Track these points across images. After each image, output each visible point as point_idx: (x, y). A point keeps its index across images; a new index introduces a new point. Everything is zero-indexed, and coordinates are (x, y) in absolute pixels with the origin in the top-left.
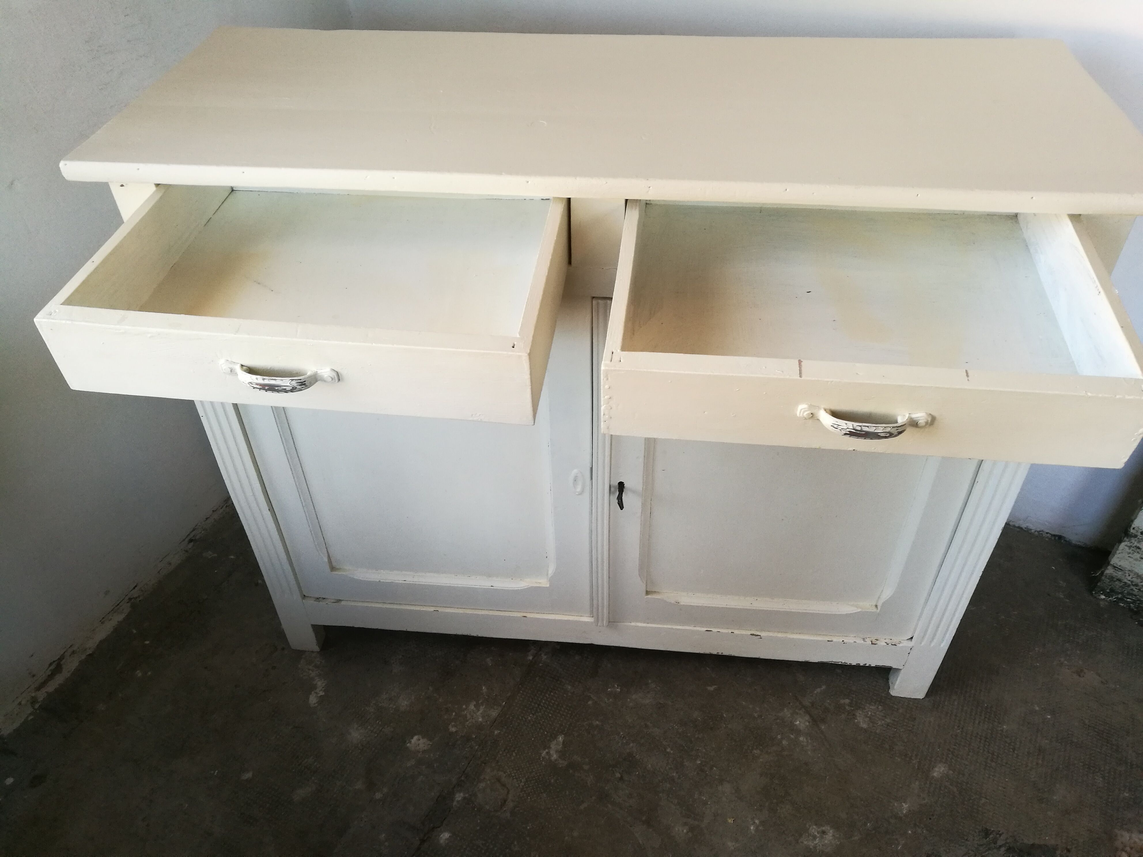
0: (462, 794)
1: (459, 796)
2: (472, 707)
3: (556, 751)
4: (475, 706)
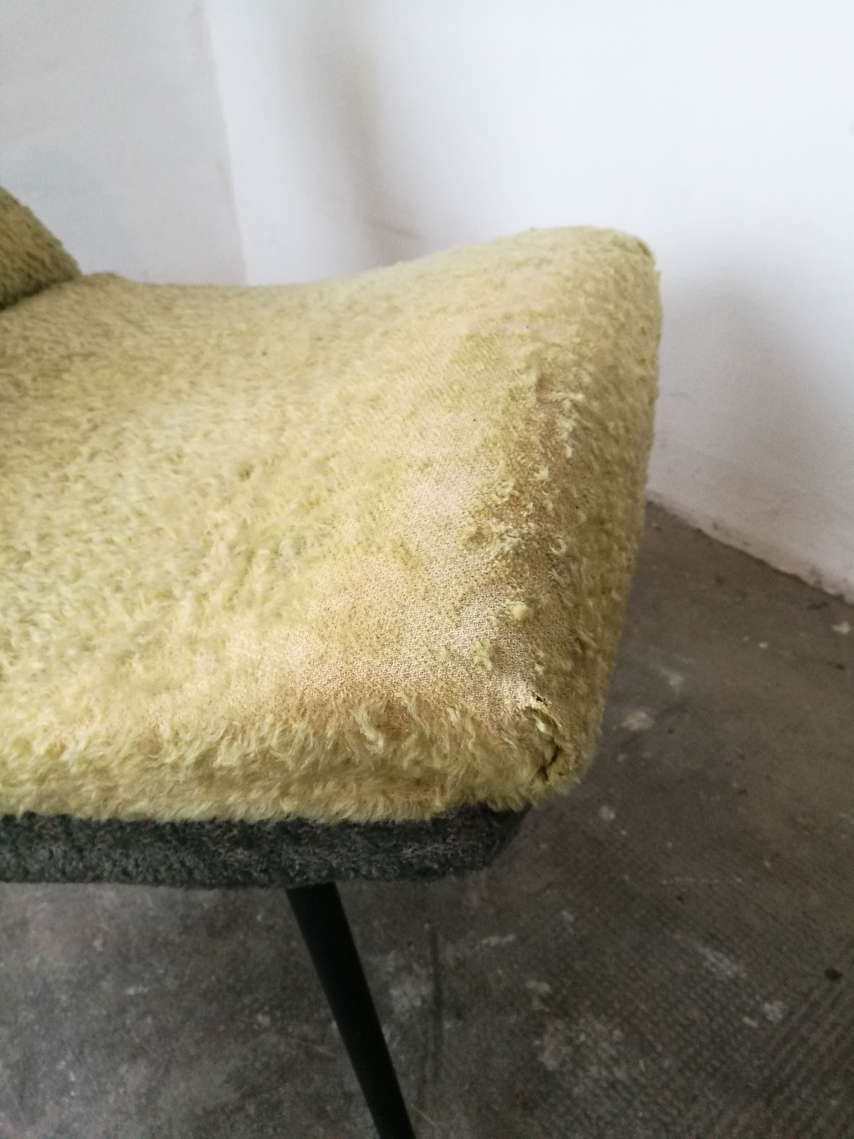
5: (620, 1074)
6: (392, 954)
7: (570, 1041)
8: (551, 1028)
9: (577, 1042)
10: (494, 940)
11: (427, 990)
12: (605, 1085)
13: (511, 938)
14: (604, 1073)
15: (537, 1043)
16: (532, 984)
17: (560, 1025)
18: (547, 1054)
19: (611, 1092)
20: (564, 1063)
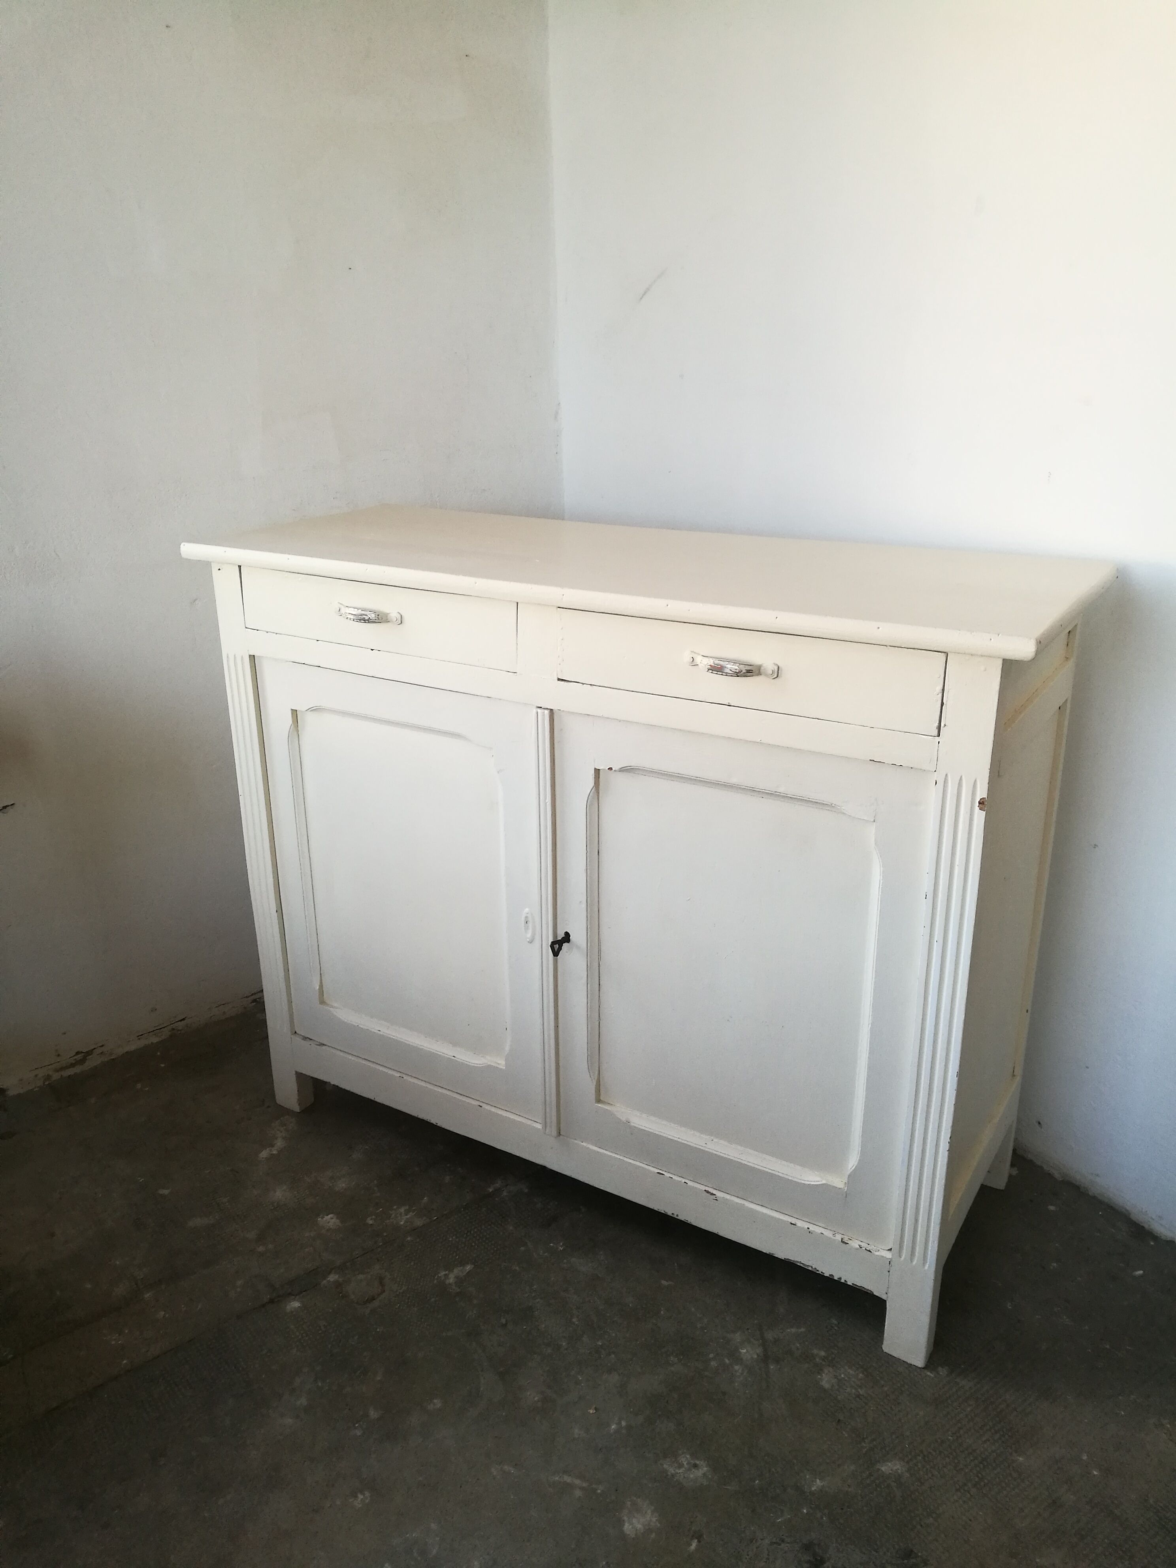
0: (337, 1276)
1: (333, 1277)
2: (402, 1210)
3: (457, 1277)
4: (405, 1210)
5: (861, 1392)
6: (738, 1334)
7: (836, 1377)
8: (826, 1371)
9: (839, 1378)
10: (793, 1330)
11: (759, 1350)
12: (854, 1396)
13: (803, 1330)
14: (853, 1391)
15: (819, 1377)
16: (815, 1351)
17: (831, 1369)
18: (824, 1382)
19: (858, 1399)
20: (833, 1386)
